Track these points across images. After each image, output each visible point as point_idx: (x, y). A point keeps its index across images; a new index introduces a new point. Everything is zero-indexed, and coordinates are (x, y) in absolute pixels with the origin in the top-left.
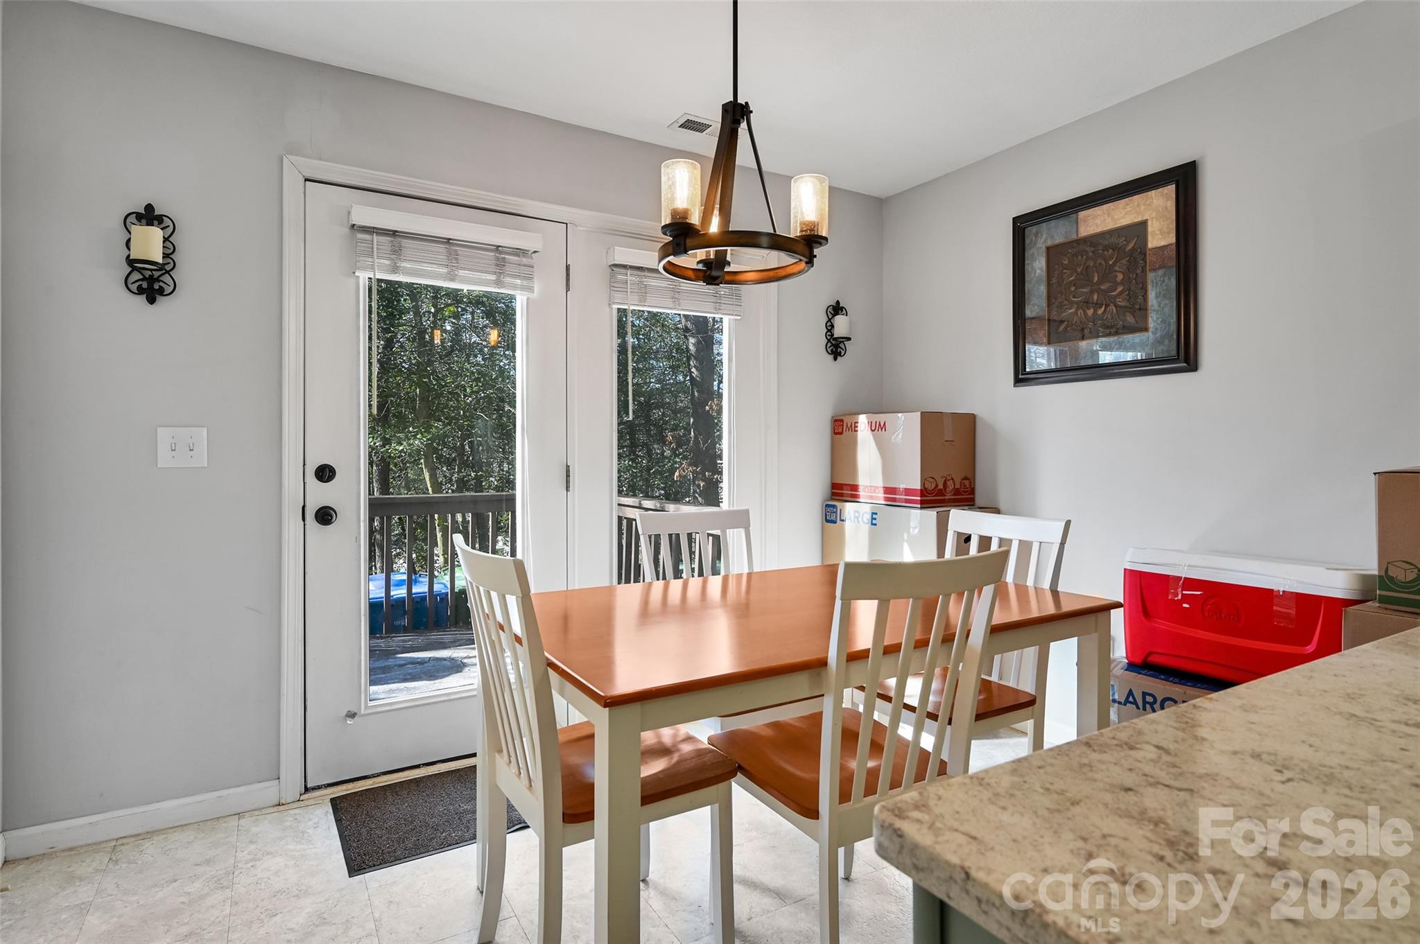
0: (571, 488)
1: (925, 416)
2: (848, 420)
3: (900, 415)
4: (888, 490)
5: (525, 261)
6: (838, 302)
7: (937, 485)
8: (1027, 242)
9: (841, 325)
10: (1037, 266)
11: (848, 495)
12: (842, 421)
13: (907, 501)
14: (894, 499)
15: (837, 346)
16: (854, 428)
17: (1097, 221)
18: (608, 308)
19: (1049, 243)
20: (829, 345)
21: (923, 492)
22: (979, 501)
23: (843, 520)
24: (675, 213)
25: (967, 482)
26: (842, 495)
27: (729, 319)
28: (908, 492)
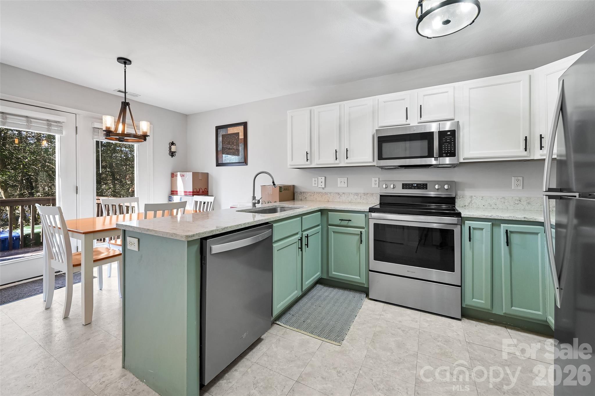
0: (78, 193)
1: (193, 173)
2: (175, 174)
3: (187, 173)
4: (185, 192)
5: (59, 124)
6: (173, 142)
7: (197, 190)
8: (218, 133)
9: (173, 148)
10: (220, 139)
11: (175, 194)
12: (174, 174)
13: (189, 194)
14: (186, 194)
15: (172, 154)
16: (176, 176)
17: (231, 131)
18: (92, 140)
19: (222, 134)
20: (170, 153)
21: (193, 192)
22: (209, 194)
23: (173, 200)
24: (106, 127)
25: (206, 190)
26: (174, 194)
27: (137, 145)
28: (190, 192)
